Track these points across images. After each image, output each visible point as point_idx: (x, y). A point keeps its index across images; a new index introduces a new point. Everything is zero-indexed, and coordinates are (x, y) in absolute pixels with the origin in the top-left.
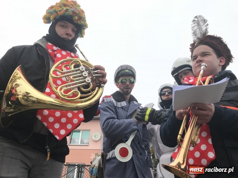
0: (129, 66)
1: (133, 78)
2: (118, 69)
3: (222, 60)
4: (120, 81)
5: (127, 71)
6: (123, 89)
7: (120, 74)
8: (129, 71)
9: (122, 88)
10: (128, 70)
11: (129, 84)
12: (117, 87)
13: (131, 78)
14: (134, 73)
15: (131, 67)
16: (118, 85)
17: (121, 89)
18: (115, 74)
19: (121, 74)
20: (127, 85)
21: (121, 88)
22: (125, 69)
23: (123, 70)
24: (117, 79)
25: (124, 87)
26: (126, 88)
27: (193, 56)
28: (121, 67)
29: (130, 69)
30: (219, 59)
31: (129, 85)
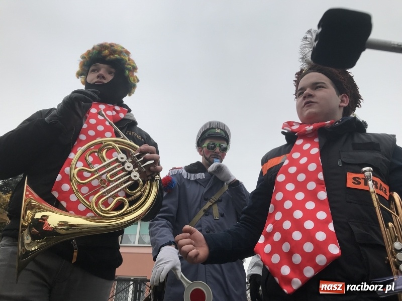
0: (222, 124)
1: (226, 143)
2: (205, 126)
3: (344, 99)
4: (205, 145)
5: (218, 131)
6: (209, 158)
7: (207, 134)
8: (222, 131)
9: (208, 156)
10: (221, 129)
11: (219, 151)
12: (200, 154)
13: (223, 142)
14: (228, 136)
15: (225, 126)
16: (201, 151)
17: (206, 158)
18: (199, 134)
19: (209, 135)
20: (216, 152)
21: (206, 156)
22: (215, 128)
23: (212, 128)
24: (201, 142)
25: (211, 156)
26: (214, 157)
27: (299, 88)
28: (210, 123)
29: (223, 129)
30: (340, 96)
31: (219, 153)
